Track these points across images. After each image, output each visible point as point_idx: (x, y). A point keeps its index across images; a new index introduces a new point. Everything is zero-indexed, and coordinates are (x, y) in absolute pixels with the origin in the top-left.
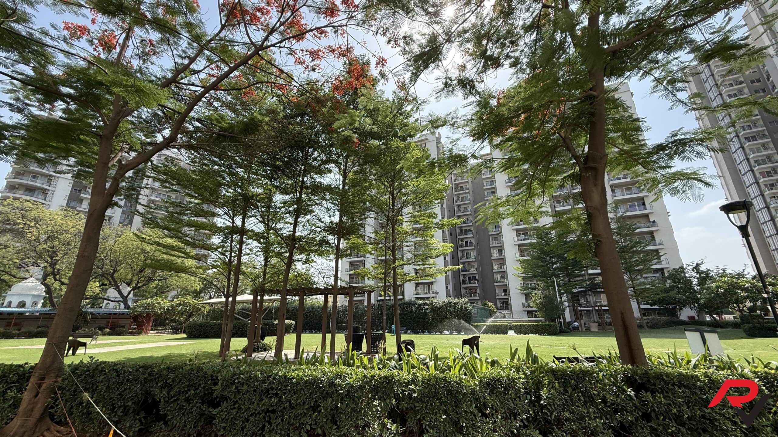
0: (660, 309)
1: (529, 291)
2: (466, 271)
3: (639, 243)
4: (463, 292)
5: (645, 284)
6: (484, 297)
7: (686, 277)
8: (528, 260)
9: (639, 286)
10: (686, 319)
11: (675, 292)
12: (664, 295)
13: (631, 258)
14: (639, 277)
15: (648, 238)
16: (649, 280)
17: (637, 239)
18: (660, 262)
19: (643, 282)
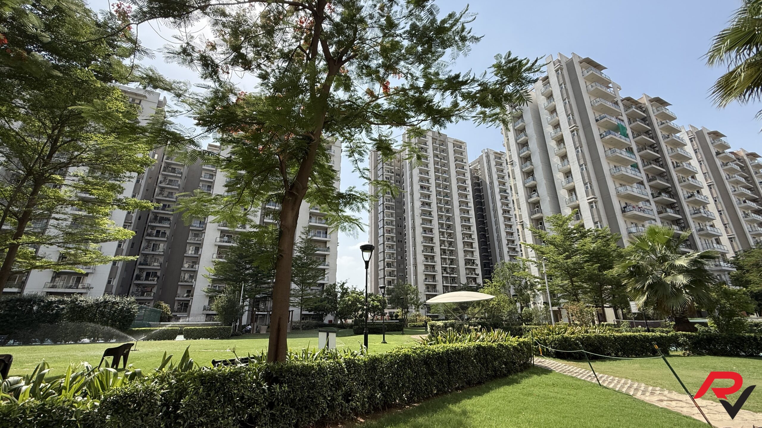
0: (314, 315)
1: (214, 294)
2: (147, 265)
3: (315, 262)
4: (133, 289)
5: (309, 294)
6: (160, 297)
7: (335, 291)
8: (223, 263)
9: (306, 295)
10: (327, 323)
11: (326, 302)
12: (319, 304)
13: (307, 273)
14: (308, 288)
15: (322, 259)
16: (314, 291)
17: (314, 258)
18: (323, 279)
19: (309, 293)
